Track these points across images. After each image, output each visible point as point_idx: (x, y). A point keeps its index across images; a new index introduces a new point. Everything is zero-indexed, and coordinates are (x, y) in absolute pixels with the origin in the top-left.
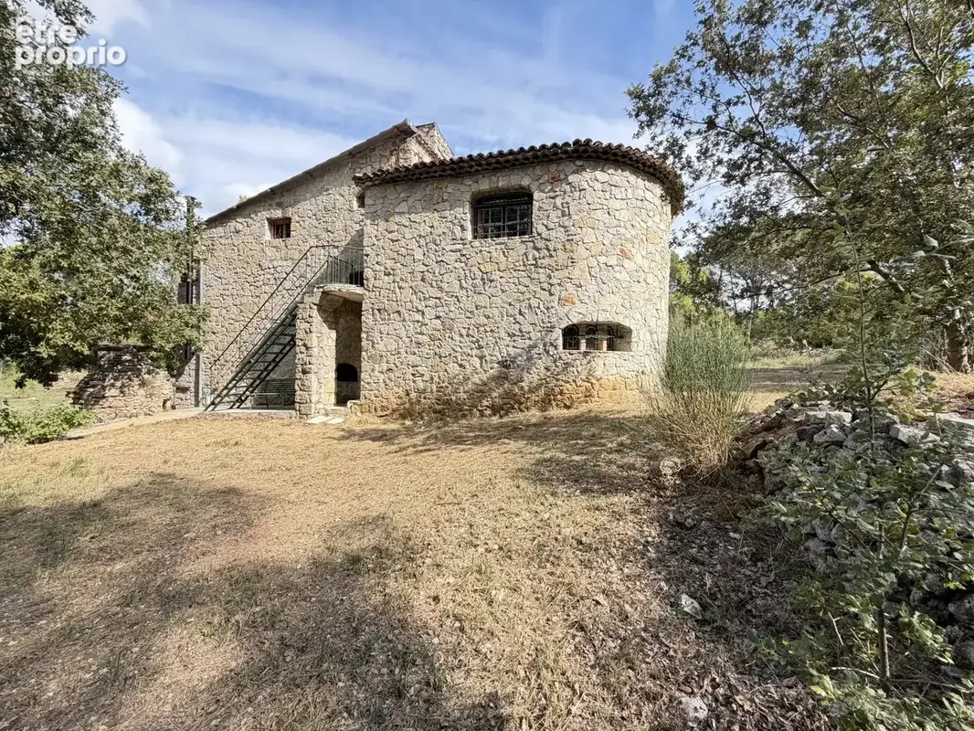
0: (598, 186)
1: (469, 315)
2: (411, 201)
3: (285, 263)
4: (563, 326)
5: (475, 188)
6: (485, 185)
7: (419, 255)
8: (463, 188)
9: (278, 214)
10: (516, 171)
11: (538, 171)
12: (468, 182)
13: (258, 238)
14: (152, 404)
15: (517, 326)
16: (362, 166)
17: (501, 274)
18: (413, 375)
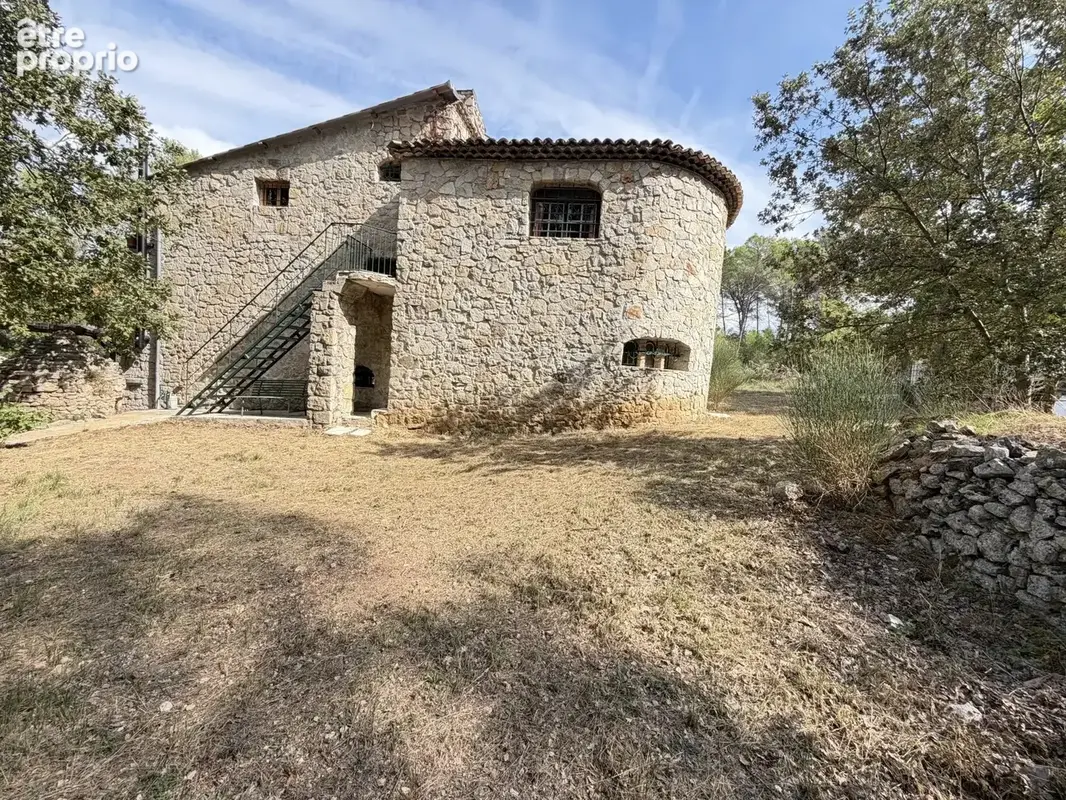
0: (672, 193)
1: (524, 321)
2: (459, 182)
3: (280, 238)
4: (625, 341)
5: (537, 177)
6: (549, 175)
7: (466, 246)
8: (523, 176)
9: (272, 174)
10: (586, 165)
11: (610, 168)
12: (529, 169)
13: (242, 203)
14: (101, 404)
15: (577, 337)
16: (387, 129)
17: (562, 278)
18: (454, 384)
